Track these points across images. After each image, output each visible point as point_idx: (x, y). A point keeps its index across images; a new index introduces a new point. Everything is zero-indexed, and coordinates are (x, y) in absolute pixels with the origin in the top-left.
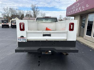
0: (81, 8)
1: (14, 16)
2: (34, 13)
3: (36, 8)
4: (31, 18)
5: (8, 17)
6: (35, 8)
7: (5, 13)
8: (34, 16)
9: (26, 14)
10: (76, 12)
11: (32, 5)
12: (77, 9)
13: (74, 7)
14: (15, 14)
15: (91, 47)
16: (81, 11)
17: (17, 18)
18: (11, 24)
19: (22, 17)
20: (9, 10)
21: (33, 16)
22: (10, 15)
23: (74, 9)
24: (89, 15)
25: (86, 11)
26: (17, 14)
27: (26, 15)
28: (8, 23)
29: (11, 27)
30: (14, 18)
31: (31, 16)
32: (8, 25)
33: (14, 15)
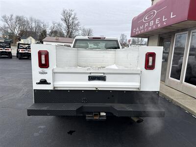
0: (161, 21)
1: (24, 34)
2: (69, 28)
3: (73, 19)
4: (60, 38)
5: (11, 35)
6: (70, 19)
7: (7, 26)
8: (68, 34)
9: (50, 31)
10: (150, 29)
11: (64, 12)
12: (152, 23)
13: (146, 18)
14: (29, 30)
15: (178, 103)
16: (159, 25)
17: (31, 37)
18: (18, 51)
19: (41, 37)
20: (14, 20)
21: (66, 34)
22: (17, 32)
23: (147, 23)
24: (176, 35)
25: (170, 26)
26: (32, 29)
27: (52, 33)
28: (10, 49)
29: (17, 56)
30: (26, 37)
31: (62, 35)
32: (10, 53)
33: (26, 31)
